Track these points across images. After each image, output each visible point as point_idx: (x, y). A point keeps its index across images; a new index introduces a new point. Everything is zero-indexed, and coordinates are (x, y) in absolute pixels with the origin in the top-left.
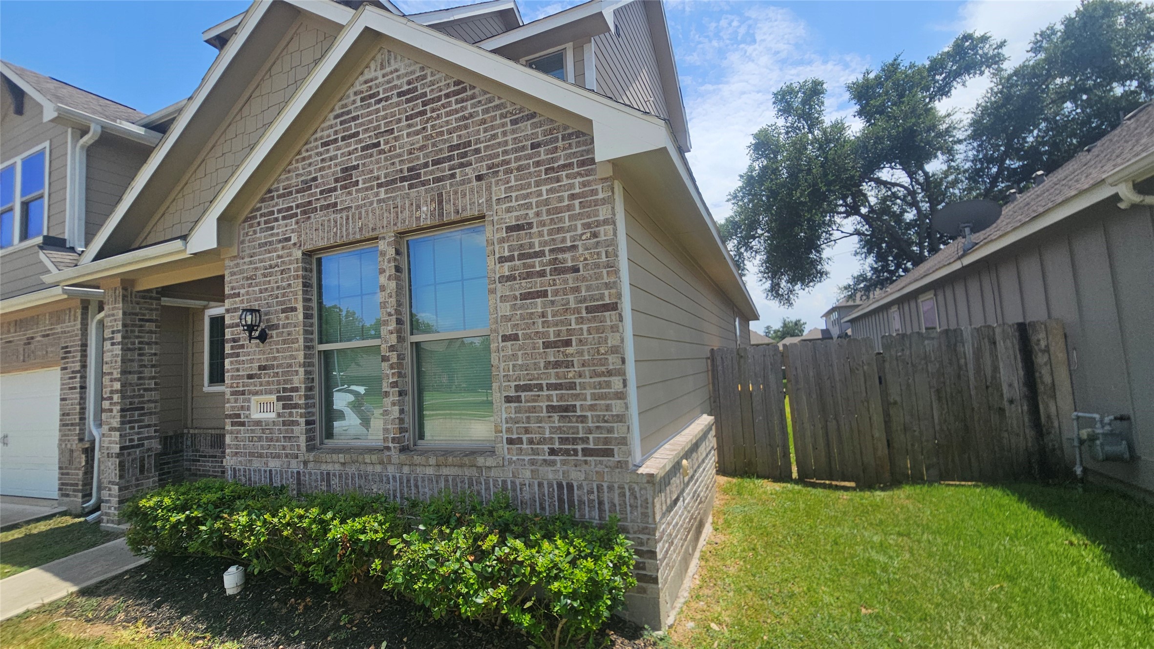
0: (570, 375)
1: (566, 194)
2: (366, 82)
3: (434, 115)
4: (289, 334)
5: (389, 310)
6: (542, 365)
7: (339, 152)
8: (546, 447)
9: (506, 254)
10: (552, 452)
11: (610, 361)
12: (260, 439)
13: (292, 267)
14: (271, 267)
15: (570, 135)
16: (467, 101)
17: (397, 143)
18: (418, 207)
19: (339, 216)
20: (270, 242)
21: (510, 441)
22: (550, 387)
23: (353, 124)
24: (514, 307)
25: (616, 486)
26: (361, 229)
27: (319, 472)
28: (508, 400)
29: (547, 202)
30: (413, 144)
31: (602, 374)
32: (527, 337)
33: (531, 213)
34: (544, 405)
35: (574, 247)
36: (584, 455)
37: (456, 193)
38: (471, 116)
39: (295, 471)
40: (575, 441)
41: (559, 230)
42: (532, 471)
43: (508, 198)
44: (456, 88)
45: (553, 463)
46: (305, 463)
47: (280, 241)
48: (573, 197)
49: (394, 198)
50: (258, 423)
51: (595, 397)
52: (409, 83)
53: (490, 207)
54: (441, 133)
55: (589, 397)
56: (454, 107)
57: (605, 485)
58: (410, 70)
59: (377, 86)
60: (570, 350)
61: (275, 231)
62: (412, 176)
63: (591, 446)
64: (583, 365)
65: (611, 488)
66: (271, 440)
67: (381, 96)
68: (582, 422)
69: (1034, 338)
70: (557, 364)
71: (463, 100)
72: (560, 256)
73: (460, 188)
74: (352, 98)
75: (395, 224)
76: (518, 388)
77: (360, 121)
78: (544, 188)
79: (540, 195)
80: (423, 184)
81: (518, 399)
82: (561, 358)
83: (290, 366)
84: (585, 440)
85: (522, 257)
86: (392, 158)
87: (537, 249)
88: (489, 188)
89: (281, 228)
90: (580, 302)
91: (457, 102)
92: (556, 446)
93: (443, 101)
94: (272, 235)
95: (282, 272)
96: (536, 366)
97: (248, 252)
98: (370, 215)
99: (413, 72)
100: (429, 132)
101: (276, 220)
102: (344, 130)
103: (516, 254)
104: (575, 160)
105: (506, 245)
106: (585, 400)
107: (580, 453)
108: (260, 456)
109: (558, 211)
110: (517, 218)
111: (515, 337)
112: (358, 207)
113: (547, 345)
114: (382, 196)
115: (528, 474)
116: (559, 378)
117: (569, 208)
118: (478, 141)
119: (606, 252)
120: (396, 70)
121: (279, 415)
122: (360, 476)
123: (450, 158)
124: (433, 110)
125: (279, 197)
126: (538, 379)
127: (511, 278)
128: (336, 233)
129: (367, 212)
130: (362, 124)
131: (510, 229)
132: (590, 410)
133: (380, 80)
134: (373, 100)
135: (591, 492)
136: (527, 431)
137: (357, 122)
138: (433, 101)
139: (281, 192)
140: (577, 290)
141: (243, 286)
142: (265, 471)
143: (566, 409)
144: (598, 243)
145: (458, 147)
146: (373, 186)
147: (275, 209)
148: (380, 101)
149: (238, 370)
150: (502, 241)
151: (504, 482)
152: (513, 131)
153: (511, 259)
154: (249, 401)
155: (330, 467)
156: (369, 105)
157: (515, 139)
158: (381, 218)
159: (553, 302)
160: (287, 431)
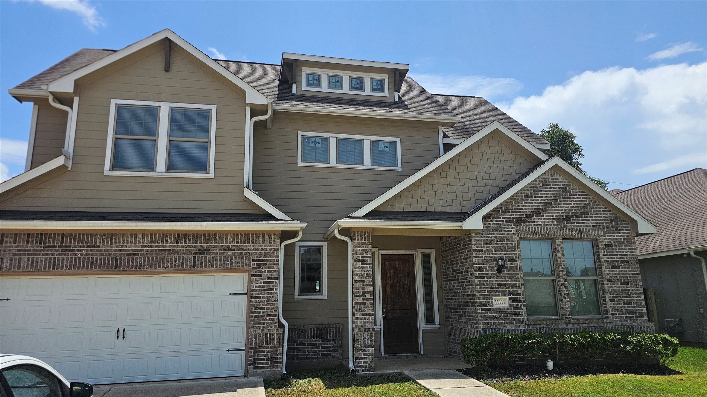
0: (629, 293)
1: (622, 238)
2: (544, 178)
3: (574, 200)
4: (513, 271)
5: (563, 266)
6: (621, 290)
8: (624, 316)
9: (605, 253)
10: (626, 317)
11: (640, 290)
12: (500, 316)
13: (513, 243)
14: (500, 241)
15: (622, 220)
16: (587, 199)
17: (560, 205)
18: (572, 231)
19: (537, 227)
20: (499, 230)
21: (613, 314)
22: (624, 297)
23: (539, 192)
24: (609, 271)
25: (645, 326)
26: (548, 234)
28: (611, 301)
29: (616, 239)
30: (566, 208)
31: (638, 294)
32: (615, 281)
33: (612, 241)
34: (622, 302)
35: (626, 255)
36: (636, 318)
37: (586, 229)
38: (588, 204)
40: (633, 314)
41: (621, 249)
42: (621, 323)
43: (605, 236)
44: (582, 193)
45: (627, 321)
47: (505, 231)
48: (624, 239)
49: (561, 226)
51: (637, 300)
52: (563, 185)
53: (599, 237)
54: (578, 207)
55: (635, 300)
56: (582, 200)
57: (642, 326)
58: (563, 181)
59: (549, 182)
60: (629, 286)
62: (567, 219)
63: (637, 315)
64: (632, 291)
67: (551, 186)
68: (634, 308)
70: (625, 290)
71: (585, 198)
72: (622, 257)
73: (588, 228)
74: (538, 183)
75: (563, 235)
76: (613, 297)
77: (542, 192)
78: (616, 235)
79: (615, 237)
80: (572, 223)
81: (614, 301)
82: (626, 288)
83: (516, 284)
84: (636, 313)
86: (558, 210)
87: (615, 253)
88: (598, 230)
90: (630, 271)
91: (583, 198)
92: (627, 315)
93: (578, 196)
94: (500, 227)
95: (507, 244)
96: (619, 290)
98: (552, 230)
100: (573, 205)
102: (535, 194)
103: (609, 254)
104: (624, 228)
105: (605, 250)
106: (634, 301)
107: (634, 317)
109: (621, 243)
110: (608, 242)
111: (611, 281)
112: (544, 225)
113: (621, 284)
114: (555, 223)
116: (626, 294)
117: (624, 242)
118: (591, 214)
119: (636, 258)
120: (557, 179)
121: (510, 305)
123: (582, 217)
124: (574, 198)
126: (619, 294)
127: (607, 261)
128: (536, 233)
129: (550, 228)
130: (543, 194)
131: (606, 245)
132: (636, 304)
133: (550, 180)
134: (548, 187)
135: (638, 329)
136: (618, 311)
138: (573, 195)
139: (504, 210)
140: (628, 268)
143: (629, 304)
144: (633, 254)
145: (584, 213)
146: (551, 219)
147: (501, 217)
148: (551, 188)
149: (484, 285)
151: (612, 327)
152: (604, 214)
153: (607, 255)
154: (492, 299)
156: (546, 188)
157: (604, 216)
158: (557, 232)
159: (622, 271)
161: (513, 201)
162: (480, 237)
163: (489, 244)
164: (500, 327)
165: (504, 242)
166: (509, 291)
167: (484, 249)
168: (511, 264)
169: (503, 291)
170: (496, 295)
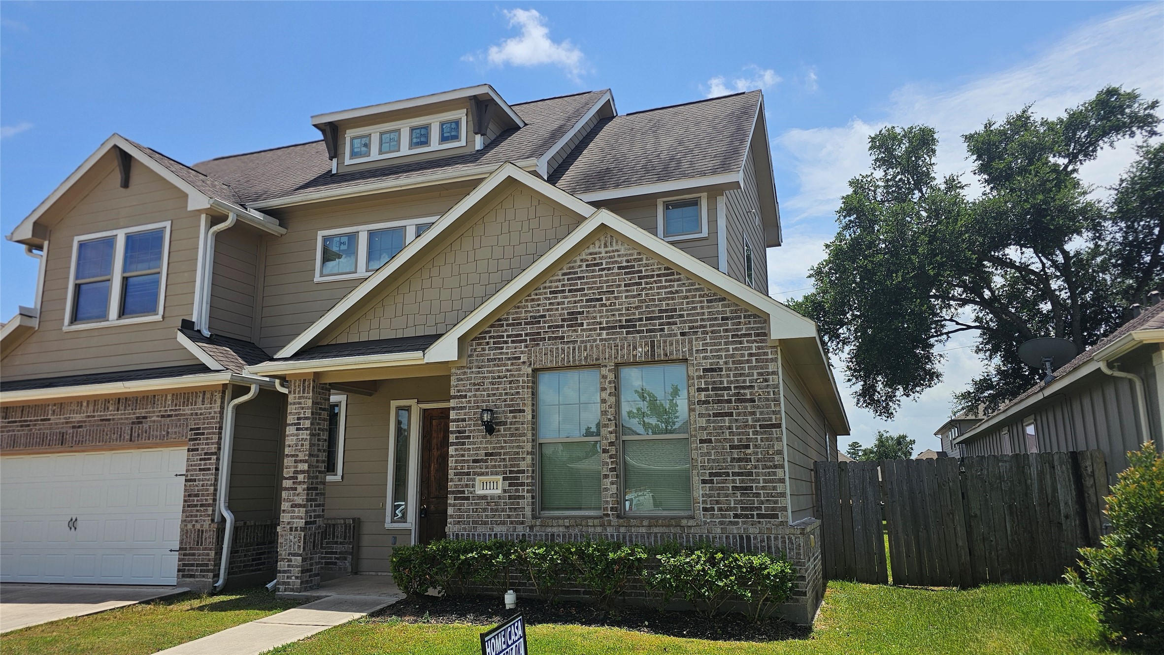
0: (749, 467)
1: (746, 353)
2: (591, 254)
3: (648, 286)
4: (516, 430)
5: (609, 417)
6: (729, 460)
7: (566, 300)
8: (731, 513)
9: (703, 386)
10: (736, 516)
11: (776, 459)
12: (485, 510)
13: (521, 379)
14: (499, 377)
15: (749, 316)
16: (674, 281)
17: (617, 301)
18: (635, 348)
19: (566, 347)
20: (499, 358)
21: (705, 509)
22: (734, 474)
23: (579, 282)
24: (708, 421)
25: (780, 536)
26: (586, 358)
27: (544, 534)
28: (704, 482)
29: (732, 356)
30: (630, 304)
31: (770, 467)
32: (718, 441)
33: (721, 362)
34: (730, 485)
35: (752, 387)
36: (758, 518)
37: (665, 342)
38: (677, 292)
39: (521, 534)
40: (752, 509)
41: (741, 375)
42: (722, 528)
43: (705, 351)
44: (666, 272)
45: (737, 523)
46: (531, 528)
47: (509, 359)
48: (751, 355)
49: (615, 339)
50: (484, 497)
51: (765, 481)
52: (628, 261)
53: (691, 354)
54: (654, 300)
55: (761, 481)
56: (664, 284)
57: (772, 536)
58: (628, 252)
59: (601, 258)
60: (748, 451)
61: (504, 351)
62: (630, 326)
63: (763, 512)
64: (758, 461)
65: (776, 538)
66: (497, 510)
67: (604, 266)
68: (757, 497)
69: (1083, 465)
70: (739, 460)
71: (671, 281)
72: (742, 391)
73: (669, 339)
74: (579, 263)
75: (616, 358)
76: (711, 474)
77: (585, 281)
78: (731, 347)
79: (729, 351)
80: (638, 332)
81: (711, 482)
82: (742, 456)
83: (518, 453)
84: (760, 508)
85: (714, 389)
86: (612, 310)
87: (726, 385)
88: (690, 342)
89: (509, 349)
90: (756, 421)
91: (666, 281)
92: (739, 512)
93: (655, 279)
94: (501, 353)
95: (510, 382)
96: (725, 460)
97: (476, 364)
98: (595, 349)
99: (632, 255)
100: (644, 298)
101: (506, 342)
102: (571, 285)
103: (710, 387)
104: (753, 332)
105: (703, 381)
106: (759, 483)
107: (755, 517)
108: (486, 523)
109: (741, 362)
110: (711, 364)
111: (710, 441)
112: (582, 342)
113: (732, 447)
114: (604, 336)
115: (719, 531)
116: (741, 469)
117: (748, 361)
118: (681, 309)
119: (774, 392)
120: (618, 251)
121: (505, 491)
122: (582, 536)
123: (661, 318)
124: (647, 283)
125: (508, 325)
126: (725, 469)
127: (706, 402)
128: (563, 359)
129: (592, 347)
130: (586, 283)
131: (705, 370)
132: (762, 489)
133: (603, 255)
134: (597, 268)
135: (762, 541)
136: (717, 502)
137: (582, 281)
138: (647, 277)
139: (511, 322)
140: (754, 413)
141: (470, 390)
142: (490, 535)
143: (746, 488)
144: (768, 385)
145: (666, 311)
146: (597, 328)
147: (505, 334)
148: (603, 269)
149: (463, 456)
150: (700, 377)
151: (701, 536)
152: (708, 307)
153: (706, 390)
154: (474, 480)
155: (555, 530)
156: (594, 271)
157: (710, 312)
158: (604, 352)
159: (736, 420)
160: (512, 504)
161: (529, 304)
162: (465, 373)
163: (478, 384)
164: (481, 529)
165: (505, 379)
166: (505, 466)
167: (469, 394)
168: (515, 417)
169: (495, 467)
170: (482, 474)
